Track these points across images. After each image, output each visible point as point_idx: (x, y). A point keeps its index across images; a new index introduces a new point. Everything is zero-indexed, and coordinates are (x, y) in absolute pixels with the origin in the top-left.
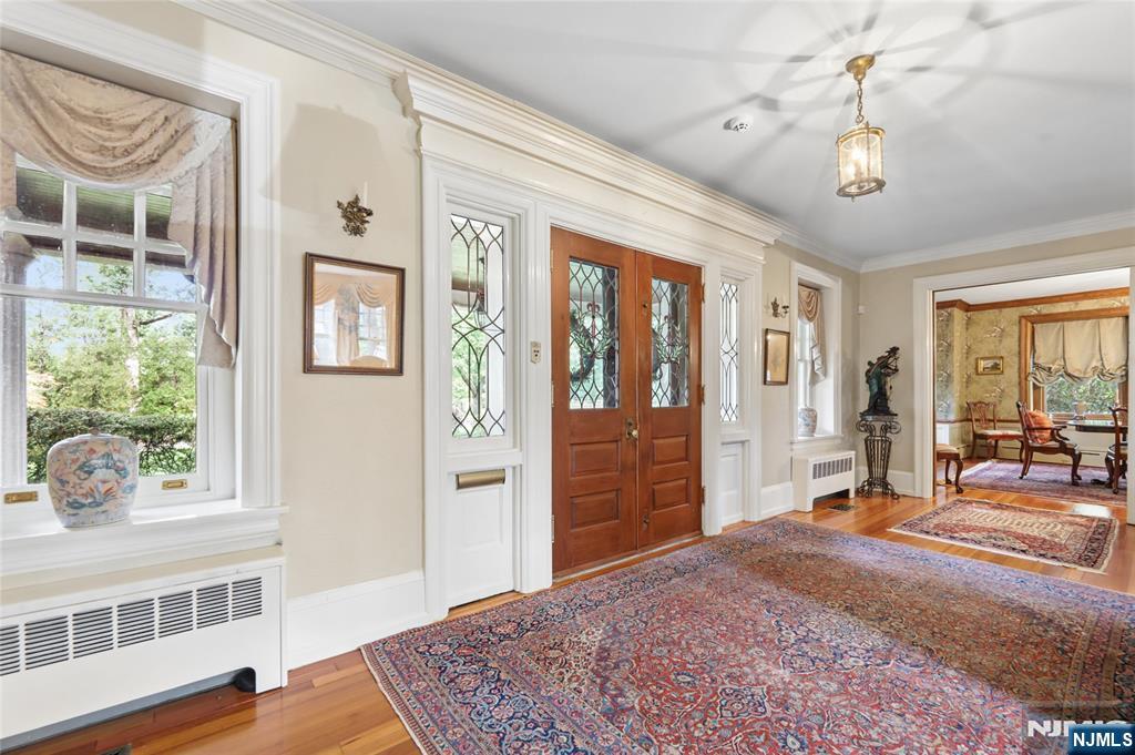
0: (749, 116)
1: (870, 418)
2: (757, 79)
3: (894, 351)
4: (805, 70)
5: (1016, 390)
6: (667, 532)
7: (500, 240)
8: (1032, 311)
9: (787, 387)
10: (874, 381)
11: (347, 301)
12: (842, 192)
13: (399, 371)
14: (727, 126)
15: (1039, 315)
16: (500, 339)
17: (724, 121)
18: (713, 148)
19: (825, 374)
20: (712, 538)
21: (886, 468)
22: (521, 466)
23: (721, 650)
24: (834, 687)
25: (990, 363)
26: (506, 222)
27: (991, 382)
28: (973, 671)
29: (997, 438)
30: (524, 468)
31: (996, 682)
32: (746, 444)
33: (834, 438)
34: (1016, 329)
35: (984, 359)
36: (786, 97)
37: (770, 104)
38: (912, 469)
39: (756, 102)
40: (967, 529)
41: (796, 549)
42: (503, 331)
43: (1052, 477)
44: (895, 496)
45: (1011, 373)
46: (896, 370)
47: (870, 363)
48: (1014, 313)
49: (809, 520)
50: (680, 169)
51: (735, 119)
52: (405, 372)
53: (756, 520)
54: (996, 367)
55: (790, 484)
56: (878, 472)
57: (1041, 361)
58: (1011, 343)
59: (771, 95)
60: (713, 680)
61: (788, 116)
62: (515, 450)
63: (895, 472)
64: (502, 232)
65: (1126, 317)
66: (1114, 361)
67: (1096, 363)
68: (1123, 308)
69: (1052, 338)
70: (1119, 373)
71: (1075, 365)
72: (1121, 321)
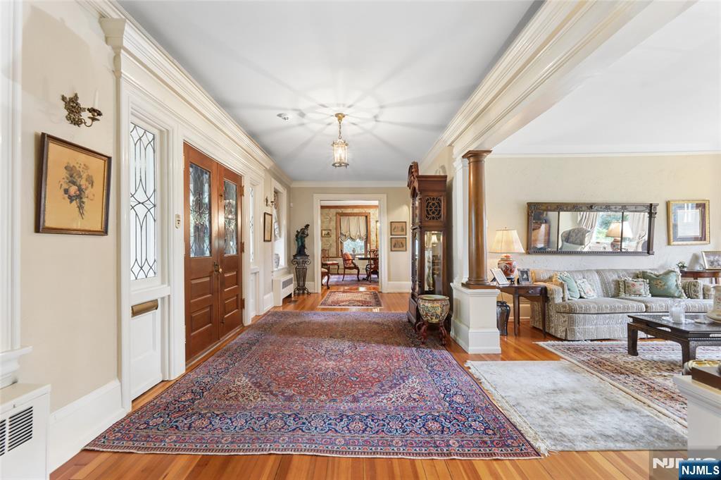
0: (292, 116)
1: (298, 258)
2: (303, 105)
3: (307, 226)
4: (324, 110)
5: (335, 244)
6: (230, 327)
7: (152, 143)
8: (340, 211)
9: (270, 243)
10: (299, 240)
11: (71, 176)
12: (334, 165)
13: (105, 232)
14: (280, 115)
15: (342, 213)
16: (152, 210)
17: (278, 113)
18: (265, 120)
19: (280, 236)
20: (249, 326)
21: (304, 281)
22: (169, 296)
23: (303, 364)
24: (349, 361)
25: (326, 232)
26: (156, 132)
27: (327, 240)
28: (378, 343)
29: (330, 264)
30: (172, 297)
31: (385, 343)
32: (257, 274)
33: (285, 268)
34: (335, 218)
35: (325, 230)
36: (310, 115)
37: (302, 115)
38: (314, 281)
39: (298, 112)
40: (343, 302)
41: (292, 322)
42: (155, 206)
43: (351, 279)
44: (309, 294)
45: (333, 237)
46: (307, 235)
47: (297, 231)
48: (333, 211)
49: (281, 309)
50: (241, 123)
51: (285, 115)
52: (109, 233)
53: (262, 314)
54: (328, 234)
55: (272, 293)
56: (301, 283)
57: (342, 232)
58: (333, 224)
59: (304, 112)
60: (312, 374)
61: (305, 121)
62: (165, 286)
63: (308, 283)
64: (154, 139)
65: (366, 217)
66: (363, 233)
67: (358, 234)
68: (365, 213)
69: (346, 223)
70: (365, 237)
71: (353, 234)
72: (365, 218)
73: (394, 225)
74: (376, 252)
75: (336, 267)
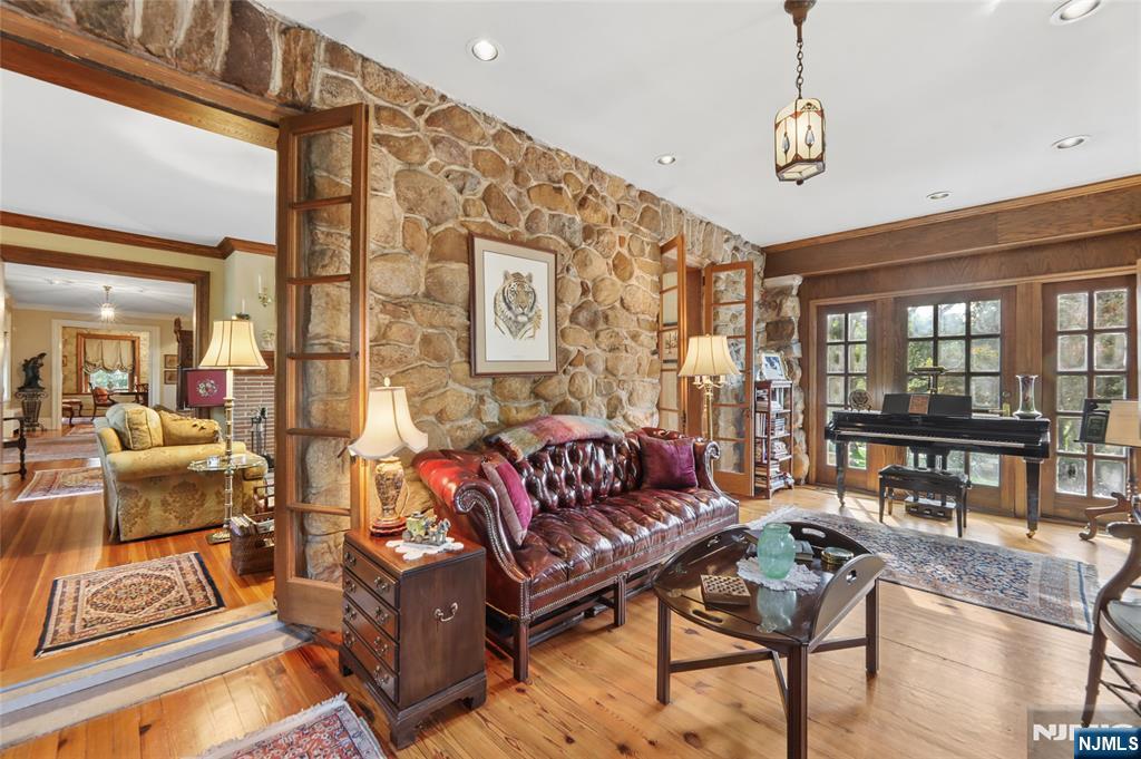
3: (42, 355)
10: (30, 370)
34: (75, 340)
45: (72, 366)
47: (26, 361)
48: (73, 331)
57: (90, 360)
65: (133, 342)
66: (127, 361)
67: (118, 363)
68: (132, 337)
69: (95, 348)
70: (130, 368)
71: (109, 363)
72: (130, 343)
73: (168, 358)
74: (145, 386)
75: (78, 407)
